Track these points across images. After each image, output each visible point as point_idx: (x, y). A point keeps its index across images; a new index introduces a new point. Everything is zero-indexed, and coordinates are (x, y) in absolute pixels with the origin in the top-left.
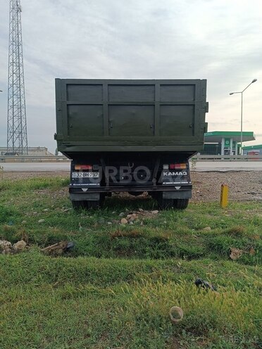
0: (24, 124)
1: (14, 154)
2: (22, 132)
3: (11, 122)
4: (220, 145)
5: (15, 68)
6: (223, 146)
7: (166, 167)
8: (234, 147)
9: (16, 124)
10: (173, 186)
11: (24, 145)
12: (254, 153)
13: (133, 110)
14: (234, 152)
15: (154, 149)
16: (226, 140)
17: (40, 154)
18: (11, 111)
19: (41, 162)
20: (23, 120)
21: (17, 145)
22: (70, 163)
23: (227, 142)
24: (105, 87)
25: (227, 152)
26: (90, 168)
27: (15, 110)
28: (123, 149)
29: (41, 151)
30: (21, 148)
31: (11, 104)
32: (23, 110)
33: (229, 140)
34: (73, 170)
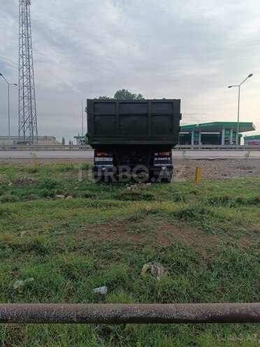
0: (34, 114)
1: (25, 143)
2: (32, 123)
3: (22, 113)
4: (221, 134)
5: (25, 60)
6: (223, 136)
7: (156, 154)
8: (234, 137)
9: (27, 115)
10: (161, 167)
11: (35, 134)
12: (254, 143)
13: (135, 118)
14: (234, 142)
15: (148, 143)
16: (226, 130)
17: (48, 143)
18: (21, 102)
19: (54, 150)
20: (34, 111)
21: (27, 134)
22: (93, 152)
23: (228, 132)
24: (118, 105)
25: (227, 142)
26: (106, 155)
27: (25, 100)
28: (128, 142)
29: (49, 140)
30: (32, 137)
31: (22, 95)
32: (33, 101)
33: (229, 130)
34: (96, 156)
